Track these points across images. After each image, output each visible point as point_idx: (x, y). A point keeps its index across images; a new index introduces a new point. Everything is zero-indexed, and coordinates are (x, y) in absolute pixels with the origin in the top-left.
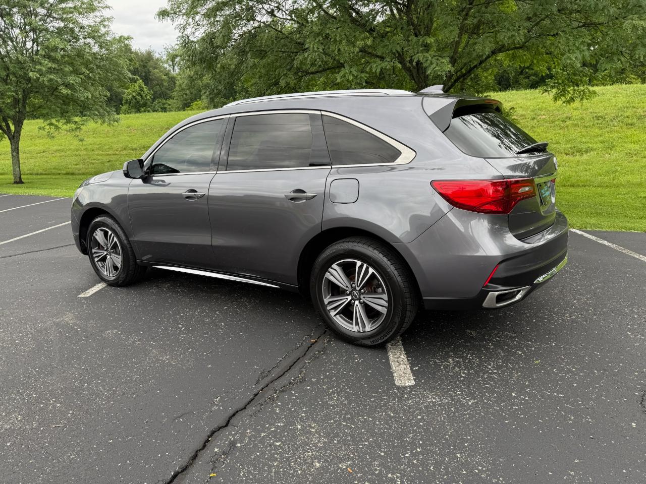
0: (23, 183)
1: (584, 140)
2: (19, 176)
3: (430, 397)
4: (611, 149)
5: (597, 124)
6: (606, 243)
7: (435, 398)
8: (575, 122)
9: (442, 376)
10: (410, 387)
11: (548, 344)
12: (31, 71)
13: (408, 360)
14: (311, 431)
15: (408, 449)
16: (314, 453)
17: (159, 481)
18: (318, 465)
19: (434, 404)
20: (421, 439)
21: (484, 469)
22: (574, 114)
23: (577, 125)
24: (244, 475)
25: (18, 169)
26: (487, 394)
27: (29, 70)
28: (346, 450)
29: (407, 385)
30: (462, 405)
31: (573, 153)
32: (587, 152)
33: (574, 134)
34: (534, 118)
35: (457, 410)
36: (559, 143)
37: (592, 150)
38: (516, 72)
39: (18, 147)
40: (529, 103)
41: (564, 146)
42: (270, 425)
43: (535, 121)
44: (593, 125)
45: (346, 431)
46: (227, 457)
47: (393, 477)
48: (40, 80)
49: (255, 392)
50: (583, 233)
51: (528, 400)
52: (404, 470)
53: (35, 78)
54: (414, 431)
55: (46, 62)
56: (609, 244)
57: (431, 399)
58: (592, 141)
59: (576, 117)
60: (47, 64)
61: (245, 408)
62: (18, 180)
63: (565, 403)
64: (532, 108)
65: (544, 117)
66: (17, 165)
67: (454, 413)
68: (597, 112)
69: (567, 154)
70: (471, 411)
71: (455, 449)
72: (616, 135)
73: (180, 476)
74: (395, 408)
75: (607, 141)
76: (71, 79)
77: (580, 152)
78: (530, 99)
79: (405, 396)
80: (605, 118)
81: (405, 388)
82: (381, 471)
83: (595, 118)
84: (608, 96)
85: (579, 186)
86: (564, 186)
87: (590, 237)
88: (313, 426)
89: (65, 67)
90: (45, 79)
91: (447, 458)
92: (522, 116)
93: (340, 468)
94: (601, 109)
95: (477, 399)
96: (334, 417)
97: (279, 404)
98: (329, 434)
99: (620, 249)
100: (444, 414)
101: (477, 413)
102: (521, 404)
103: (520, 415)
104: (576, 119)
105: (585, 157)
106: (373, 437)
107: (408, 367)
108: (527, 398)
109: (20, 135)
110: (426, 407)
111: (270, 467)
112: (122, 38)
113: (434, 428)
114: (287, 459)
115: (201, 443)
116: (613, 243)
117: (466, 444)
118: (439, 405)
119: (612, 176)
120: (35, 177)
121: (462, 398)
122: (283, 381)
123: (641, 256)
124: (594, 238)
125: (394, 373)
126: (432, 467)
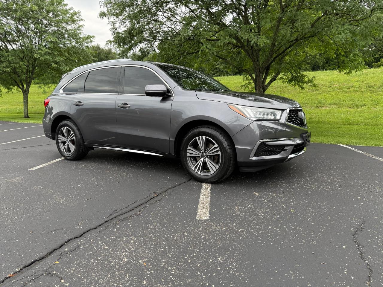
0: (29, 117)
1: (360, 99)
2: (27, 114)
3: (215, 226)
4: (377, 105)
5: (369, 90)
6: (360, 152)
7: (217, 227)
8: (355, 89)
9: (228, 215)
10: (204, 220)
11: (303, 201)
12: (36, 53)
13: (210, 207)
14: (130, 242)
15: (188, 254)
16: (127, 254)
17: (22, 264)
18: (126, 260)
19: (216, 230)
20: (198, 249)
21: (233, 267)
22: (355, 84)
23: (356, 91)
24: (76, 264)
25: (26, 110)
26: (252, 226)
27: (35, 53)
28: (148, 253)
29: (203, 219)
30: (233, 231)
31: (353, 107)
32: (362, 106)
33: (355, 96)
34: (330, 87)
35: (229, 234)
36: (345, 101)
37: (365, 105)
38: (323, 62)
39: (28, 97)
40: (328, 78)
41: (347, 103)
42: (107, 237)
43: (331, 88)
44: (367, 91)
45: (153, 242)
46: (71, 254)
47: (171, 269)
48: (41, 59)
49: (106, 220)
50: (348, 147)
51: (278, 231)
52: (180, 266)
53: (37, 58)
54: (197, 244)
55: (44, 49)
56: (362, 152)
57: (215, 227)
58: (366, 100)
59: (356, 86)
60: (44, 50)
61: (96, 228)
62: (26, 116)
63: (302, 233)
64: (329, 80)
65: (336, 86)
66: (26, 107)
67: (227, 236)
68: (369, 83)
69: (349, 107)
70: (238, 234)
71: (219, 255)
72: (381, 97)
73: (37, 262)
74: (190, 231)
75: (374, 100)
76: (58, 59)
77: (358, 106)
78: (329, 76)
79: (200, 225)
80: (374, 87)
81: (201, 221)
82: (165, 265)
83: (368, 87)
84: (376, 74)
85: (354, 124)
86: (345, 124)
87: (351, 148)
88: (133, 239)
89: (55, 52)
90: (43, 58)
91: (211, 260)
92: (323, 85)
93: (139, 262)
94: (371, 81)
95: (244, 229)
96: (149, 235)
97: (118, 227)
98: (141, 243)
99: (368, 155)
100: (220, 236)
101: (241, 236)
102: (272, 232)
103: (270, 238)
104: (356, 88)
105: (360, 109)
106: (168, 246)
107: (208, 210)
108: (278, 230)
109: (29, 90)
110: (210, 232)
111: (95, 260)
112: (89, 37)
113: (210, 243)
114: (108, 256)
115: (59, 245)
116: (364, 152)
117: (227, 253)
118: (219, 231)
119: (375, 119)
120: (37, 115)
121: (235, 228)
122: (127, 215)
123: (380, 158)
124: (353, 149)
125: (198, 213)
126: (199, 265)
